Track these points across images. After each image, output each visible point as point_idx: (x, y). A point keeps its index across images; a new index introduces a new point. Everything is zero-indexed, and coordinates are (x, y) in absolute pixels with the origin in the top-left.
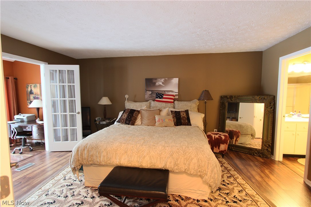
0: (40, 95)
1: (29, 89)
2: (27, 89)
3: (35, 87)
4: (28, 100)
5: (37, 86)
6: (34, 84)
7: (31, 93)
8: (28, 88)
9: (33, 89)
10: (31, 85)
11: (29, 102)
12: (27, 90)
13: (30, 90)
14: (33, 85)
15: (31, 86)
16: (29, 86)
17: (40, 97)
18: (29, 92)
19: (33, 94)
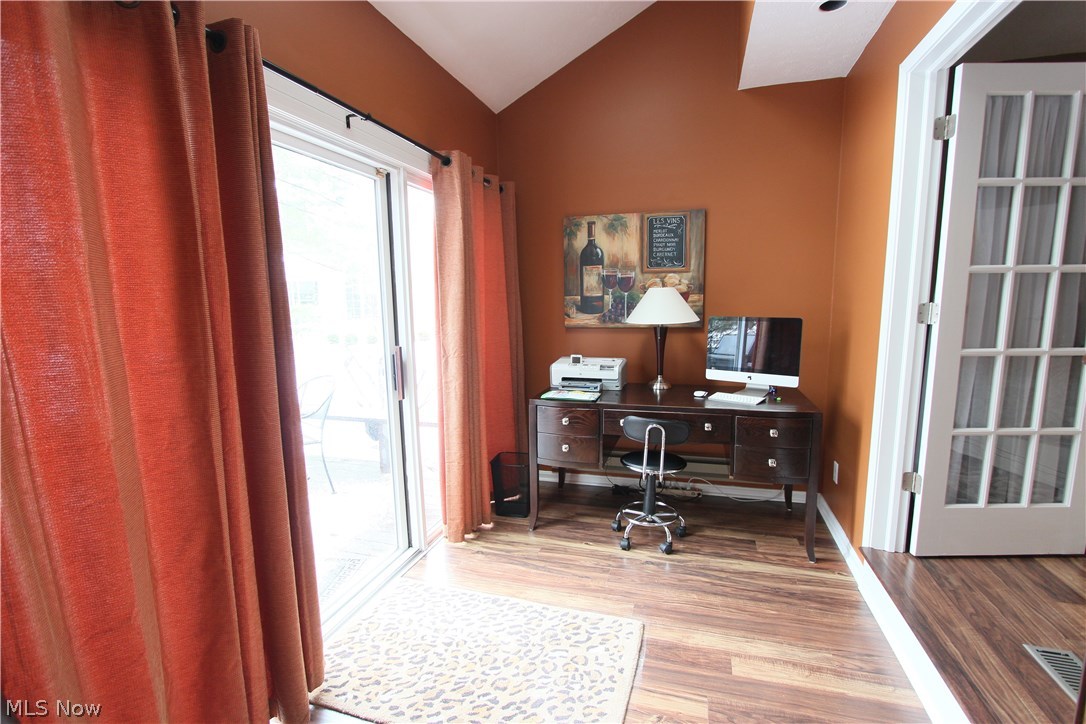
0: (638, 270)
1: (581, 241)
2: (566, 242)
3: (611, 229)
4: (568, 293)
5: (624, 226)
6: (611, 216)
7: (591, 256)
8: (572, 235)
9: (603, 241)
10: (594, 218)
11: (575, 303)
12: (570, 245)
13: (586, 243)
14: (600, 224)
15: (591, 225)
16: (578, 225)
17: (640, 276)
18: (580, 252)
19: (599, 261)
